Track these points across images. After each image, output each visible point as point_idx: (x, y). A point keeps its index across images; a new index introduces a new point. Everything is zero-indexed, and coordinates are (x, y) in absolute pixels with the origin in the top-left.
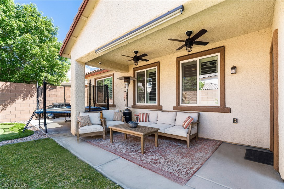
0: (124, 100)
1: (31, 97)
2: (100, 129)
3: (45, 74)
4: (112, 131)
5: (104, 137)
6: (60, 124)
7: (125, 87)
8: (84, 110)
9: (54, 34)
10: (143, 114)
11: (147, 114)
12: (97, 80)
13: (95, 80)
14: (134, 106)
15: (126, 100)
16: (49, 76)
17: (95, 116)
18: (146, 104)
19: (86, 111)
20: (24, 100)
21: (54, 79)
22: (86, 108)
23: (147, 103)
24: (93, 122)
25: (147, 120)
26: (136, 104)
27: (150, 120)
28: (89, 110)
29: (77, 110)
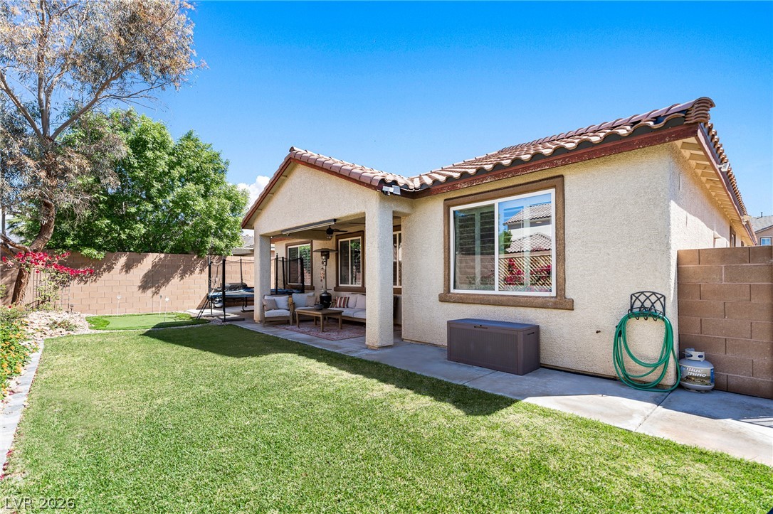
0: (321, 280)
1: (191, 274)
2: (287, 313)
3: (211, 239)
4: (299, 315)
5: (291, 323)
6: (235, 314)
7: (323, 263)
8: (269, 293)
9: (223, 172)
10: (341, 298)
11: (345, 298)
12: (289, 247)
13: (287, 247)
14: (337, 289)
15: (324, 281)
16: (217, 242)
17: (282, 300)
18: (350, 285)
19: (272, 295)
20: (182, 279)
21: (222, 245)
22: (272, 291)
23: (352, 284)
24: (280, 307)
25: (346, 304)
26: (340, 285)
27: (349, 305)
28: (276, 292)
29: (261, 293)
